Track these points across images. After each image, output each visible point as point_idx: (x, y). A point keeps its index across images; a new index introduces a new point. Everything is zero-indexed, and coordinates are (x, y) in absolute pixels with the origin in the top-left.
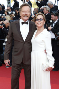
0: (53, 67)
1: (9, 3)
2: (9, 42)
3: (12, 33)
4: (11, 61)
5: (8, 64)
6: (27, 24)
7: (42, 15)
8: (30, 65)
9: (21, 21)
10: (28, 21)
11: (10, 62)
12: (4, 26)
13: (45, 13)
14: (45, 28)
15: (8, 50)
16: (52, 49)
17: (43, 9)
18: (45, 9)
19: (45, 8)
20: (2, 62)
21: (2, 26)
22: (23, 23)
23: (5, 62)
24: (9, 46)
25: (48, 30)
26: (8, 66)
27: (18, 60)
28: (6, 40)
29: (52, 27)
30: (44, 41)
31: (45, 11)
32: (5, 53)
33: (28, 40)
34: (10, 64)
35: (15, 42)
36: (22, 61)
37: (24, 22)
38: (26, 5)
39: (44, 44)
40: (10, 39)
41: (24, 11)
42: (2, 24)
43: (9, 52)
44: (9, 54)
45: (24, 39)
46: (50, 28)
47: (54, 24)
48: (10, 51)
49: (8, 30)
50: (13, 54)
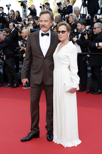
1: (25, 11)
2: (27, 58)
3: (30, 47)
6: (48, 36)
8: (52, 86)
15: (26, 67)
16: (77, 67)
17: (69, 17)
18: (71, 17)
19: (71, 15)
27: (37, 79)
30: (68, 57)
31: (71, 19)
33: (48, 55)
35: (34, 57)
36: (43, 81)
37: (44, 33)
39: (68, 60)
44: (26, 72)
45: (44, 54)
46: (75, 39)
47: (80, 35)
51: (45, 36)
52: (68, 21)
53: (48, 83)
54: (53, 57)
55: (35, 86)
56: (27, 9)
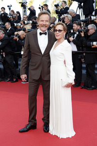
0: (74, 83)
1: (25, 11)
2: (26, 55)
3: (29, 45)
6: (46, 35)
7: (63, 25)
8: (49, 81)
9: (39, 31)
10: (47, 31)
13: (66, 23)
14: (65, 39)
17: (64, 18)
18: (66, 18)
19: (67, 16)
21: (17, 38)
22: (41, 34)
25: (69, 42)
26: (24, 82)
28: (22, 53)
29: (74, 37)
30: (63, 54)
31: (66, 20)
32: (22, 67)
33: (46, 53)
37: (42, 32)
38: (44, 13)
41: (42, 21)
43: (26, 66)
44: (25, 68)
46: (71, 39)
47: (76, 35)
50: (30, 68)
51: (43, 35)
52: (64, 22)
55: (33, 81)
56: (27, 9)
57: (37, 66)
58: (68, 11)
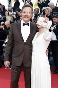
1: (10, 4)
2: (10, 43)
3: (13, 34)
4: (11, 63)
5: (8, 66)
9: (22, 22)
11: (9, 64)
12: (5, 26)
15: (8, 51)
19: (47, 9)
20: (1, 64)
21: (3, 27)
23: (5, 63)
24: (10, 47)
26: (7, 68)
32: (5, 54)
34: (10, 66)
35: (15, 43)
37: (25, 23)
40: (11, 40)
42: (2, 25)
44: (9, 55)
45: (25, 40)
48: (10, 53)
49: (9, 31)
50: (13, 55)
53: (27, 66)
54: (32, 43)
57: (19, 53)
58: (49, 4)
